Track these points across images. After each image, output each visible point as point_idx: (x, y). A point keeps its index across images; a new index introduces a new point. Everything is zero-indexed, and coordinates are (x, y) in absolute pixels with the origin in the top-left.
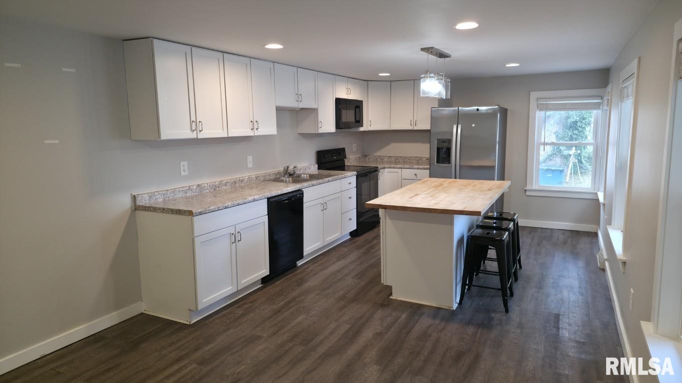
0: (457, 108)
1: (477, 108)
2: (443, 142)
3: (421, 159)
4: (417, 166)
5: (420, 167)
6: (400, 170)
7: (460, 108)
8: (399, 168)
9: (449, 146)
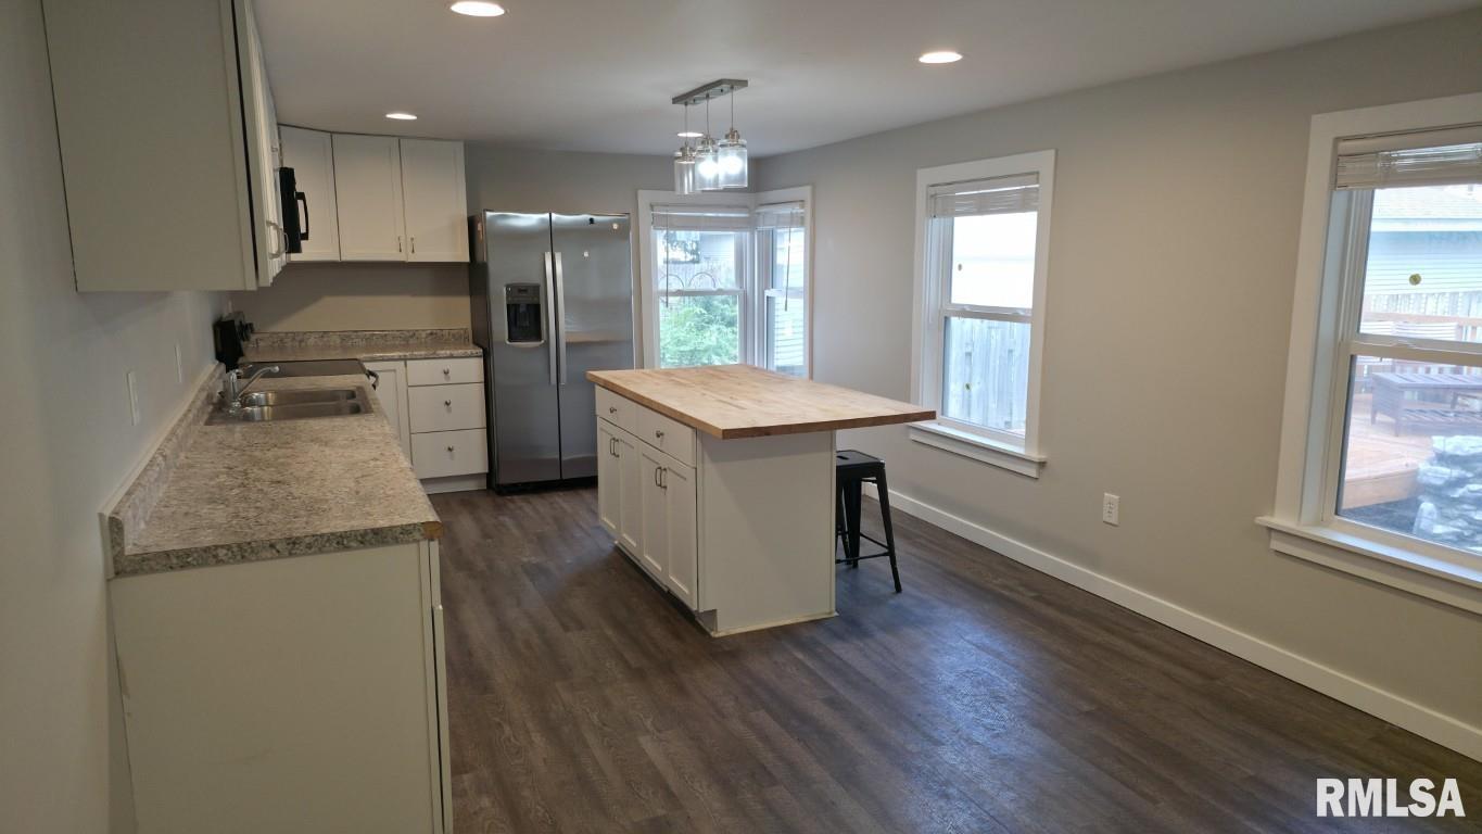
0: (547, 216)
1: (586, 217)
2: (520, 291)
3: (414, 334)
4: (448, 352)
5: (455, 353)
6: (402, 363)
7: (554, 216)
8: (399, 359)
9: (536, 299)
